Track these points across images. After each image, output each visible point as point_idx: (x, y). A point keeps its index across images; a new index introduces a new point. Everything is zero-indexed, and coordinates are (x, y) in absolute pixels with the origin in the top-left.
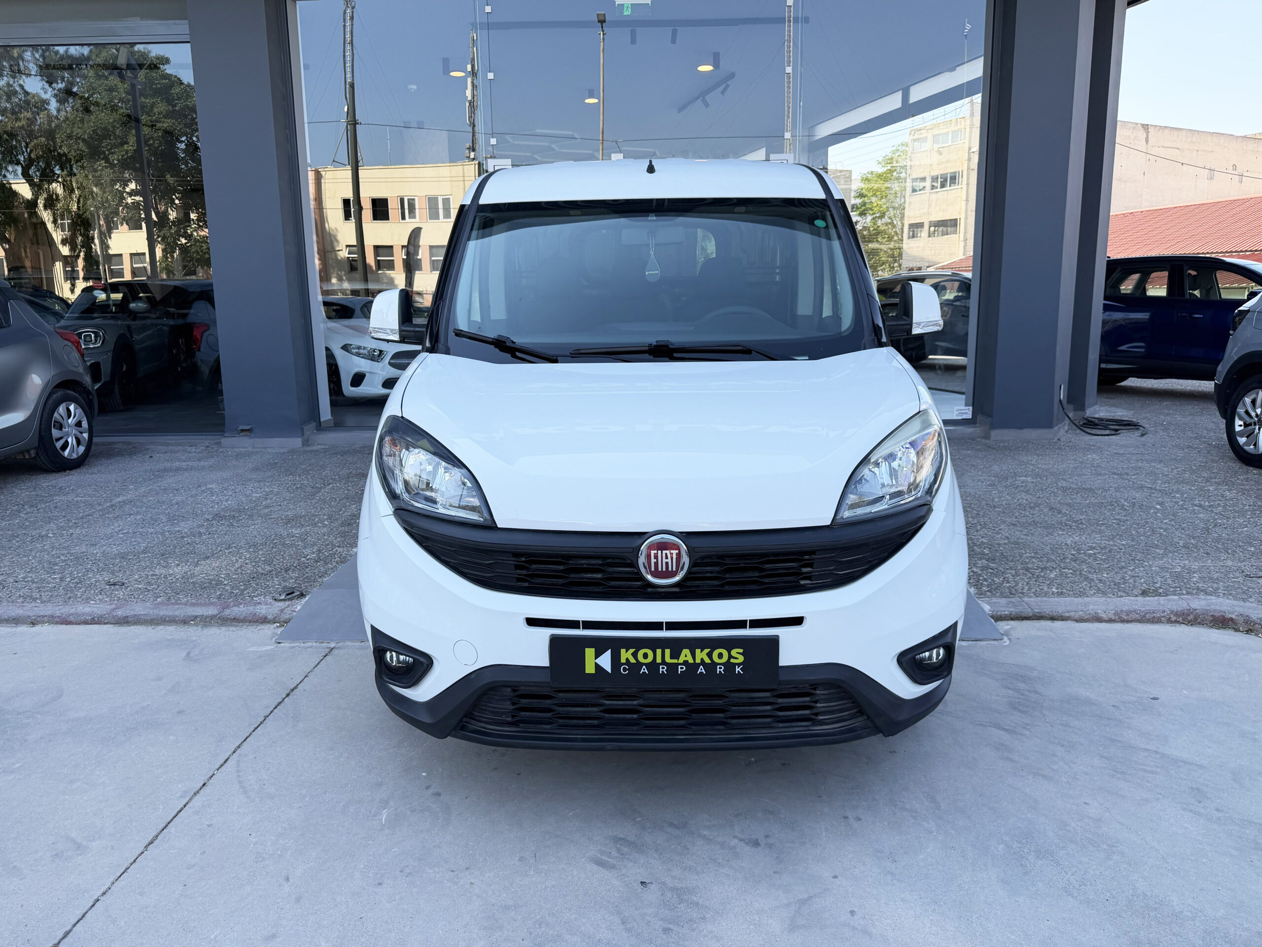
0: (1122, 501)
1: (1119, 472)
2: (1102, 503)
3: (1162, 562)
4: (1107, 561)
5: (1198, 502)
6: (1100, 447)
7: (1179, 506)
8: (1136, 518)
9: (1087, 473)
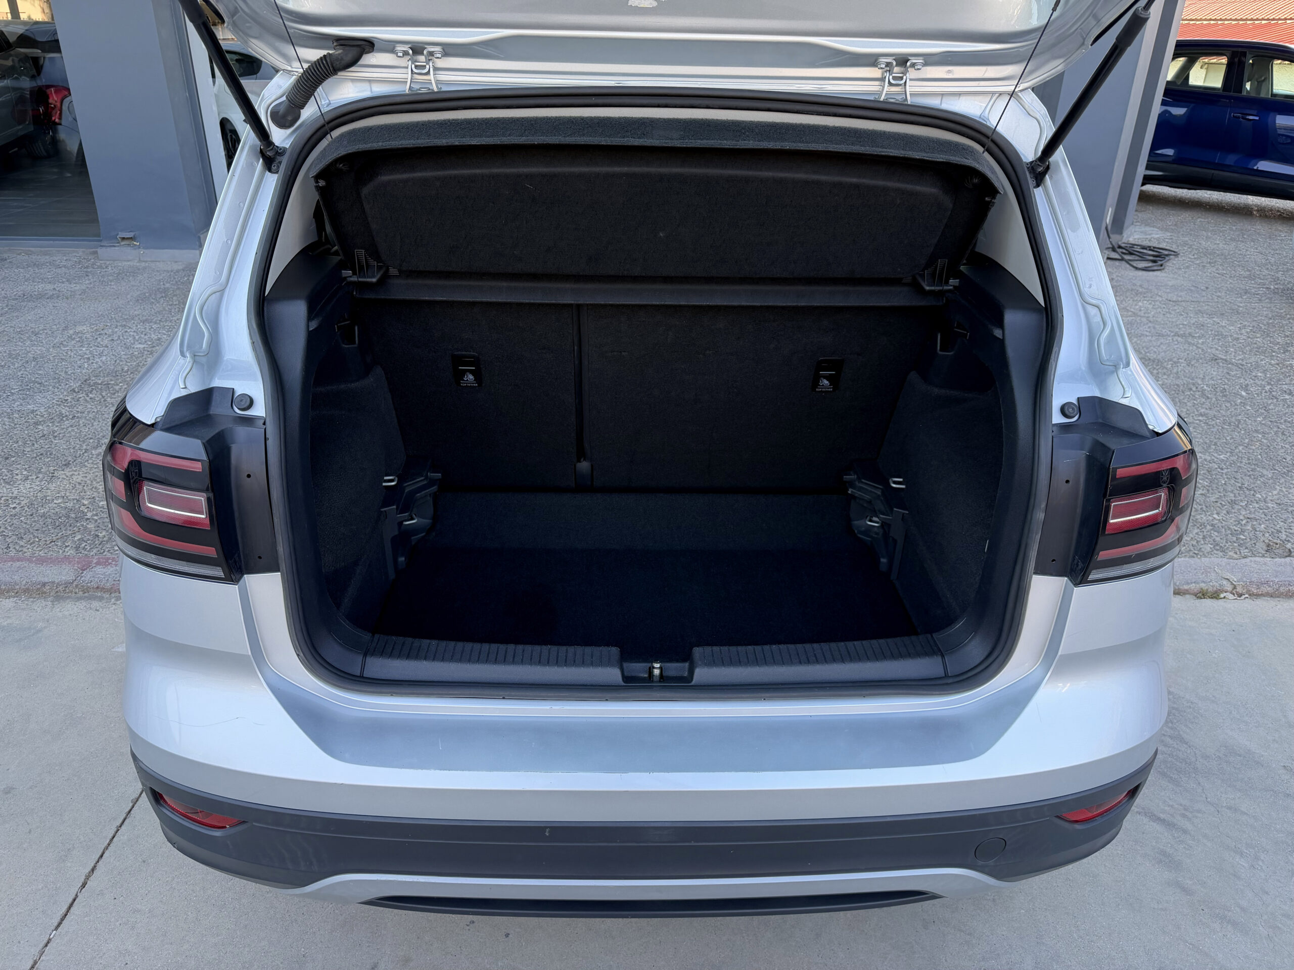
0: (1200, 382)
1: (1182, 332)
2: (1178, 385)
3: (1275, 492)
4: (1211, 491)
5: (1286, 386)
6: (1147, 289)
7: (1266, 392)
8: (1223, 413)
9: (1145, 333)
